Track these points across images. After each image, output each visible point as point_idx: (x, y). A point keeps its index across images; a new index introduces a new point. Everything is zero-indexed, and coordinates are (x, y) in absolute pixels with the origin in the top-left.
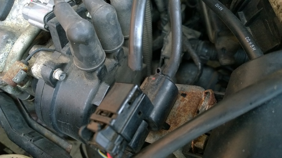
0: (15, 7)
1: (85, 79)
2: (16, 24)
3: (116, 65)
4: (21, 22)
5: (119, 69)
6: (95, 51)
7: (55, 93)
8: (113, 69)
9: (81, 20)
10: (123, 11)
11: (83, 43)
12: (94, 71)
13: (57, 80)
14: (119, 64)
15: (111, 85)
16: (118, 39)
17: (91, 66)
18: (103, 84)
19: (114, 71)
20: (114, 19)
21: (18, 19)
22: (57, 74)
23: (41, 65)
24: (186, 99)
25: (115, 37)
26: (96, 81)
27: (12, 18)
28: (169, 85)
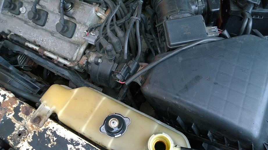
0: (76, 32)
1: (109, 62)
2: (77, 40)
3: (119, 56)
4: (79, 39)
5: (121, 58)
6: (113, 53)
7: (98, 67)
8: (119, 58)
9: (109, 44)
10: (122, 38)
11: (110, 51)
12: (112, 59)
13: (99, 63)
14: (121, 56)
15: (119, 64)
16: (120, 48)
17: (112, 58)
18: (115, 63)
19: (119, 59)
20: (119, 42)
21: (78, 38)
22: (100, 61)
23: (94, 58)
24: (143, 67)
25: (119, 47)
26: (113, 62)
27: (75, 37)
28: (136, 63)
